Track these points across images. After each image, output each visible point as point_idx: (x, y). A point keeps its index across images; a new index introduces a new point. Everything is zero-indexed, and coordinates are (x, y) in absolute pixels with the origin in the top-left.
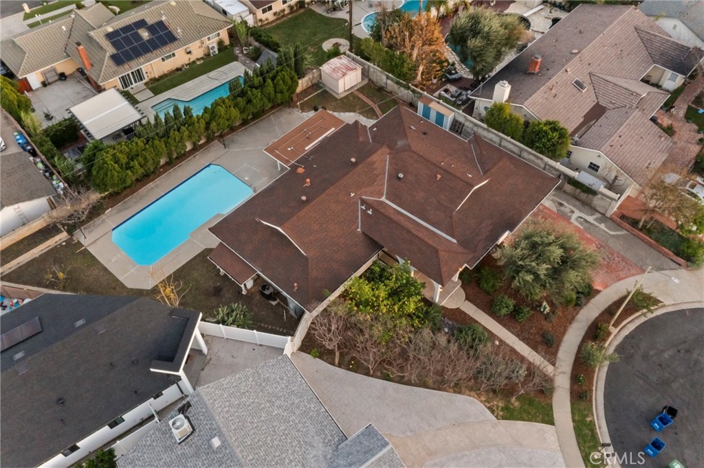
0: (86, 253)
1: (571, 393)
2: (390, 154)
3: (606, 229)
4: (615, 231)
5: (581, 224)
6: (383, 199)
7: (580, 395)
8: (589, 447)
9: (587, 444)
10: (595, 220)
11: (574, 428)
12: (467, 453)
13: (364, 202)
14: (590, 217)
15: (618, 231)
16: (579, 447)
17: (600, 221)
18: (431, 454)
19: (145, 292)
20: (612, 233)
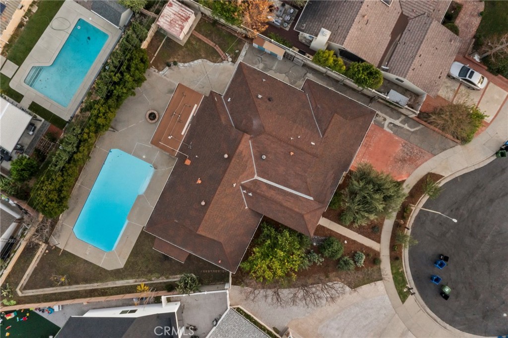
0: (65, 253)
1: (390, 258)
2: (251, 138)
3: (408, 128)
4: (415, 128)
5: (391, 129)
6: (256, 177)
7: (395, 258)
8: (401, 287)
9: (400, 285)
10: (401, 122)
11: (393, 278)
12: (339, 314)
13: (244, 187)
14: (397, 121)
15: (417, 127)
16: (396, 288)
17: (404, 122)
18: (321, 321)
19: (121, 270)
20: (412, 130)
